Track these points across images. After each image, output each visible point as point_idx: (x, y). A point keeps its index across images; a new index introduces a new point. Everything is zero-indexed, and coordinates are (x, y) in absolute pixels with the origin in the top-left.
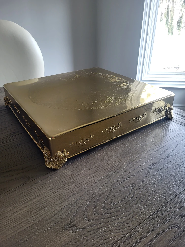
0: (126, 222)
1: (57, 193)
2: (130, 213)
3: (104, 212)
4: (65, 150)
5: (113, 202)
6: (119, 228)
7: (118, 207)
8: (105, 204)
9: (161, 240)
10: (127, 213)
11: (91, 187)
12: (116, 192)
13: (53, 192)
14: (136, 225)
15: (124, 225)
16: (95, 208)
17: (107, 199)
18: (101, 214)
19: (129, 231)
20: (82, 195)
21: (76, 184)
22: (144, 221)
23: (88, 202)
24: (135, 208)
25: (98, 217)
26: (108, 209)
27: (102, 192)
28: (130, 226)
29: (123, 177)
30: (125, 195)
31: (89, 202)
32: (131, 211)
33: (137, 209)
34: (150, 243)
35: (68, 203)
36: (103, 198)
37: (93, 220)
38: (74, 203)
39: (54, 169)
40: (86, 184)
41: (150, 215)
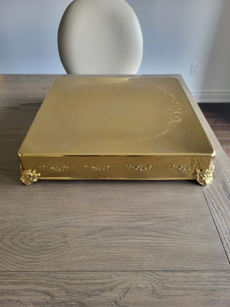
0: (20, 262)
1: (6, 205)
2: (32, 258)
3: (16, 244)
4: (35, 170)
5: (32, 239)
6: (12, 263)
7: (30, 246)
8: (25, 237)
9: (27, 296)
10: (30, 256)
11: (32, 216)
12: (44, 233)
13: (5, 202)
14: (25, 270)
15: (18, 263)
16: (16, 235)
17: (31, 234)
18: (13, 243)
19: (16, 271)
20: (18, 219)
21: (25, 207)
22: (35, 272)
23: (15, 227)
24: (40, 256)
25: (9, 244)
26: (22, 243)
27: (34, 226)
28: (20, 268)
29: (66, 223)
30: (47, 240)
31: (17, 228)
32: (34, 257)
33: (42, 258)
34: (17, 291)
35: (4, 218)
36: (30, 231)
37: (3, 244)
38: (6, 222)
39: (23, 183)
40: (32, 211)
41: (44, 271)
